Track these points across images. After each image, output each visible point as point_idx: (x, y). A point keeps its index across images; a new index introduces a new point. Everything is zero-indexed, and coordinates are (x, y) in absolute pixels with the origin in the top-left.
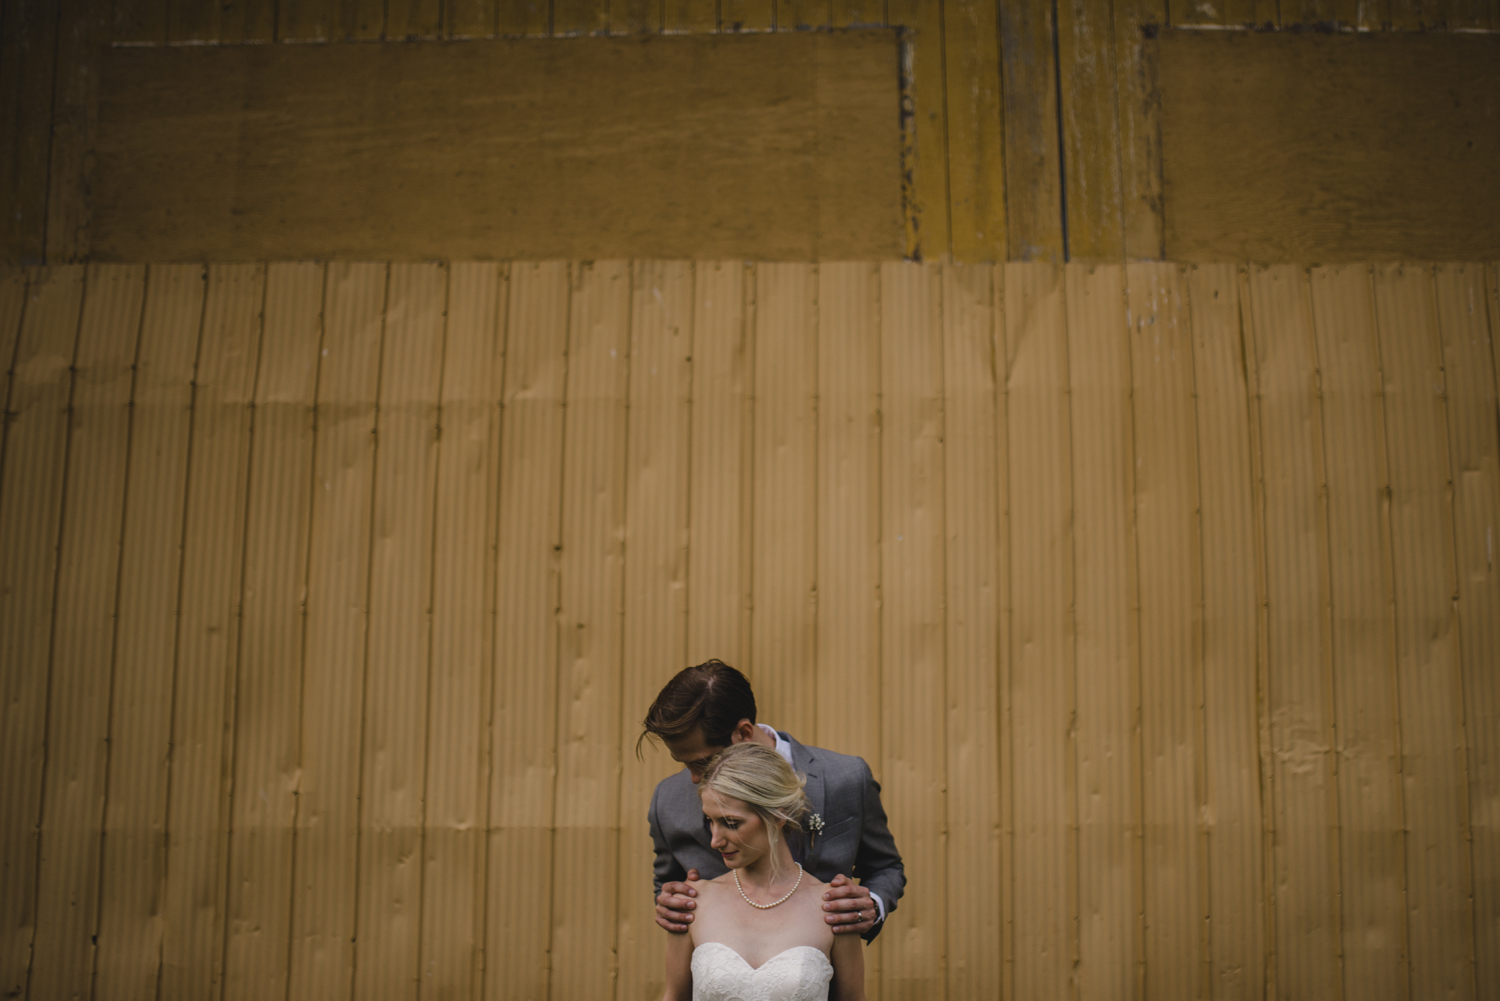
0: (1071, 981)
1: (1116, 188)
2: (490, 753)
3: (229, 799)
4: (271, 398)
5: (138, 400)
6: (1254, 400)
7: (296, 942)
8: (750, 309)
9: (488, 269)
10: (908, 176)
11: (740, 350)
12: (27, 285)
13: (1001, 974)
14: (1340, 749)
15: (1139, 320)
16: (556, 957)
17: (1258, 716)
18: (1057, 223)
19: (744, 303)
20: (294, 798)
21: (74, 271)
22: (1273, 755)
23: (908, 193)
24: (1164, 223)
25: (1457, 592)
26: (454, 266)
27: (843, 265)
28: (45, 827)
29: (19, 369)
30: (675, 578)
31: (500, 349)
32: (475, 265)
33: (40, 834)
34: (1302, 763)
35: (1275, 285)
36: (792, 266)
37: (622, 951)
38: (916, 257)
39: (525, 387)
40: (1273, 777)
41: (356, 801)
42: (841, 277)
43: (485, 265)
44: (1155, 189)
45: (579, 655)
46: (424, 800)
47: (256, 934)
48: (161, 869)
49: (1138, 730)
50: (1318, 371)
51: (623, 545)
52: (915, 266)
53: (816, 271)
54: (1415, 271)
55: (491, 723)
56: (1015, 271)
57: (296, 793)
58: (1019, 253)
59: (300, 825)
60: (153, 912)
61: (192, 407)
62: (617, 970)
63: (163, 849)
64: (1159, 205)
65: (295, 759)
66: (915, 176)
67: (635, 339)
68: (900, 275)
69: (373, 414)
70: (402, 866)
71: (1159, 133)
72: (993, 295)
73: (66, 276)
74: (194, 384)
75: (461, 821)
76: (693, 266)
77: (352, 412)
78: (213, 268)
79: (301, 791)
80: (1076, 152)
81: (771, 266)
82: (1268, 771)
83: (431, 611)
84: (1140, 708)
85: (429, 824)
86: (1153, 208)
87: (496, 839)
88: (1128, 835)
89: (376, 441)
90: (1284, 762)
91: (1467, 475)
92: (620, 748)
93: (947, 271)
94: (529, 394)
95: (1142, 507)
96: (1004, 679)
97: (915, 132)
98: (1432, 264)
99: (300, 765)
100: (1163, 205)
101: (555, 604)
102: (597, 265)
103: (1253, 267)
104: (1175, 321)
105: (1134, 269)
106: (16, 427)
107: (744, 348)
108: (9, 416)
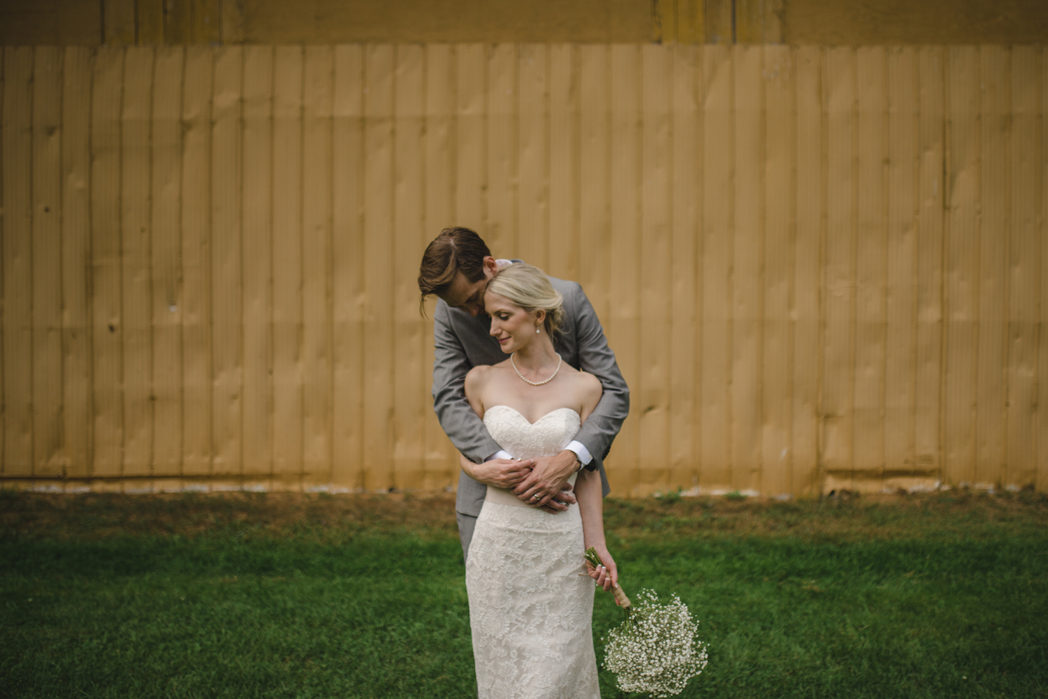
0: (727, 390)
1: (761, 6)
3: (330, 308)
4: (341, 114)
5: (274, 115)
6: (824, 115)
8: (577, 69)
9: (445, 47)
11: (572, 88)
12: (214, 57)
13: (696, 387)
14: (858, 285)
15: (769, 75)
17: (820, 269)
19: (574, 65)
20: (361, 307)
21: (237, 49)
22: (826, 287)
24: (784, 25)
25: (918, 210)
26: (428, 46)
27: (624, 46)
28: (244, 320)
29: (215, 99)
30: (541, 202)
32: (440, 46)
33: (242, 325)
34: (840, 291)
35: (839, 56)
36: (597, 46)
38: (659, 42)
39: (467, 108)
40: (825, 297)
41: (391, 309)
42: (621, 53)
43: (443, 46)
44: (780, 6)
45: (495, 239)
47: (347, 370)
48: (300, 340)
49: (762, 274)
50: (857, 101)
51: (516, 185)
52: (659, 46)
53: (609, 49)
54: (908, 50)
56: (709, 49)
57: (362, 305)
58: (710, 40)
59: (365, 320)
60: (297, 359)
61: (302, 119)
63: (301, 331)
64: (782, 15)
65: (360, 288)
67: (519, 84)
68: (651, 51)
69: (391, 122)
70: (413, 339)
72: (698, 61)
73: (232, 52)
76: (549, 46)
77: (381, 121)
78: (307, 48)
79: (365, 304)
81: (587, 46)
82: (823, 294)
84: (763, 265)
85: (426, 319)
86: (779, 16)
88: (756, 323)
89: (394, 136)
90: (831, 291)
91: (927, 153)
93: (675, 49)
94: (469, 111)
95: (767, 168)
96: (699, 250)
98: (917, 46)
99: (363, 291)
100: (784, 15)
102: (500, 46)
103: (828, 47)
104: (787, 75)
105: (768, 48)
106: (217, 130)
107: (574, 88)
108: (212, 124)
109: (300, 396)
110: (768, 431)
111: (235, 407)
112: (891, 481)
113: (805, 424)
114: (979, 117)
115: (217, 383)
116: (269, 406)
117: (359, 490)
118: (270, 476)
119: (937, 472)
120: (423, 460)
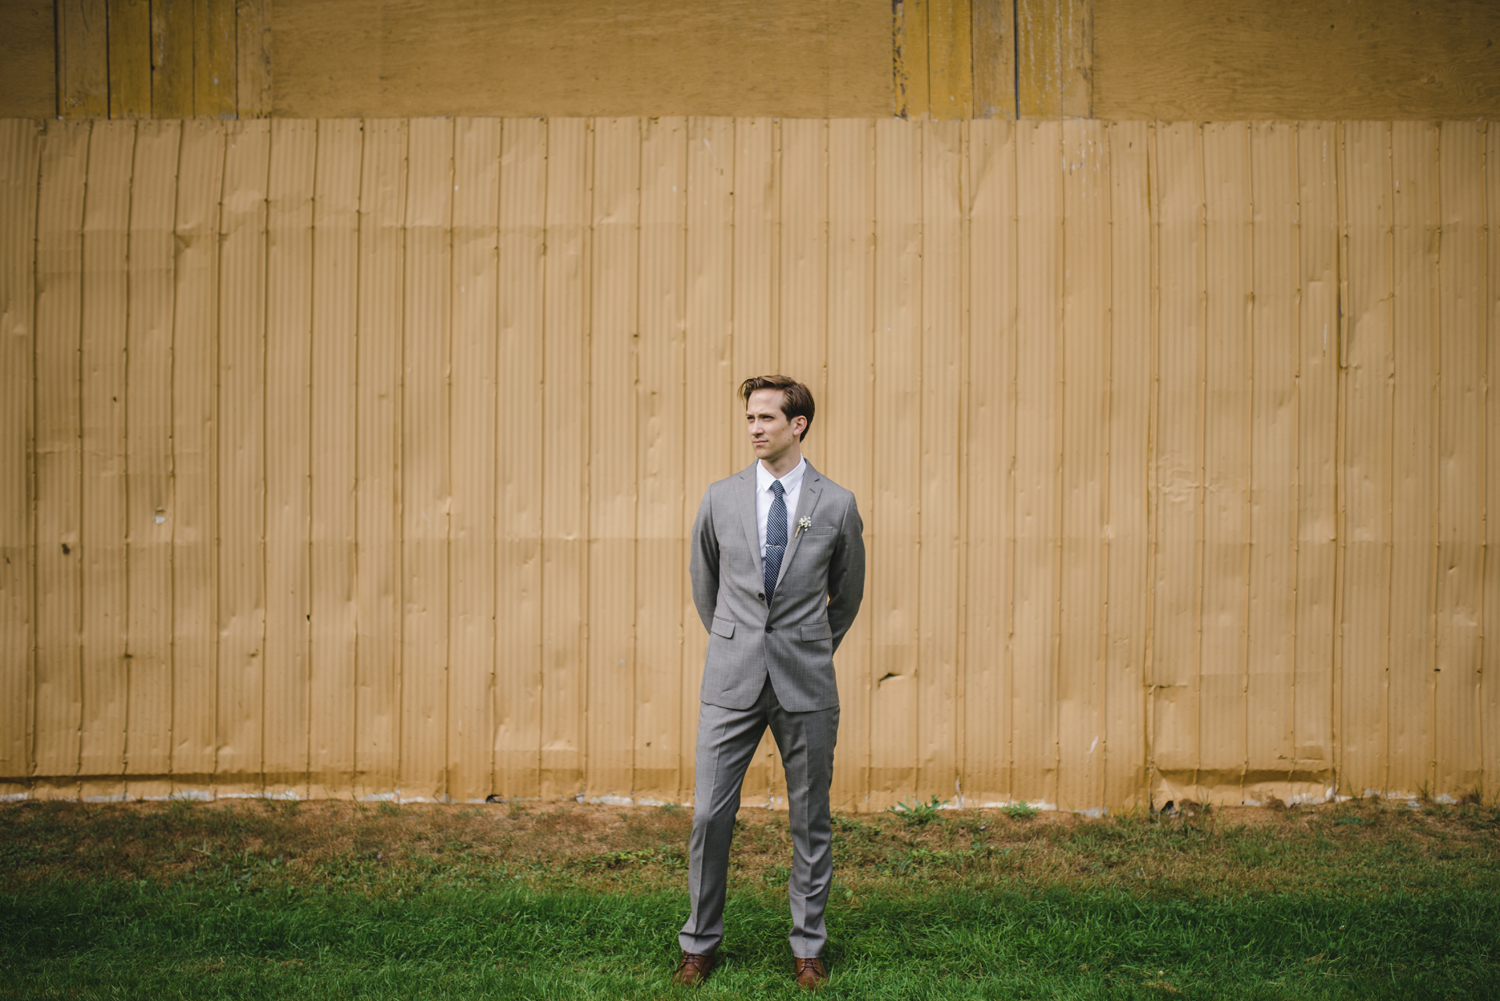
0: (1007, 647)
1: (1058, 61)
2: (589, 485)
3: (400, 519)
4: (418, 223)
5: (317, 224)
6: (1156, 226)
7: (453, 620)
8: (778, 155)
9: (578, 123)
10: (898, 51)
11: (771, 186)
12: (226, 135)
13: (958, 642)
14: (1207, 485)
15: (1071, 165)
16: (639, 629)
17: (1149, 461)
18: (1012, 89)
19: (773, 150)
20: (447, 518)
21: (263, 123)
22: (1158, 488)
23: (898, 64)
24: (1093, 89)
25: (1299, 372)
26: (552, 120)
27: (848, 121)
28: (268, 538)
29: (226, 201)
30: (723, 358)
31: (589, 186)
32: (568, 119)
33: (265, 544)
34: (1179, 495)
35: (1177, 137)
36: (809, 121)
37: (686, 625)
38: (904, 115)
39: (609, 215)
40: (1157, 505)
41: (492, 520)
42: (846, 130)
43: (576, 120)
44: (1088, 62)
45: (653, 415)
46: (542, 519)
47: (424, 613)
48: (353, 568)
49: (1061, 470)
50: (1205, 205)
51: (684, 333)
52: (902, 121)
53: (827, 126)
54: (1284, 128)
55: (589, 464)
56: (978, 125)
57: (448, 514)
58: (980, 113)
59: (452, 537)
60: (349, 599)
61: (359, 230)
62: (683, 638)
63: (354, 554)
64: (1090, 75)
65: (446, 490)
66: (903, 51)
67: (690, 178)
68: (890, 127)
69: (495, 234)
70: (526, 566)
71: (1092, 17)
72: (961, 144)
73: (255, 129)
74: (359, 212)
75: (569, 534)
76: (734, 121)
77: (479, 233)
78: (368, 122)
79: (452, 512)
80: (1027, 32)
81: (793, 121)
82: (1153, 500)
83: (543, 382)
84: (1062, 455)
85: (546, 536)
86: (1085, 77)
87: (594, 546)
88: (1051, 545)
89: (498, 255)
90: (1165, 494)
91: (1312, 284)
92: (684, 482)
93: (926, 126)
94: (612, 220)
95: (1068, 307)
96: (964, 431)
97: (903, 16)
98: (1296, 122)
99: (450, 494)
100: (1092, 74)
101: (635, 378)
102: (659, 121)
103: (1160, 124)
104: (1098, 166)
105: (1068, 124)
106: (227, 245)
107: (773, 185)
108: (222, 237)
109: (353, 654)
110: (1069, 709)
111: (253, 670)
112: (1257, 787)
113: (1127, 699)
114: (1392, 231)
115: (224, 634)
116: (307, 672)
117: (443, 799)
118: (307, 777)
119: (1329, 774)
120: (541, 752)
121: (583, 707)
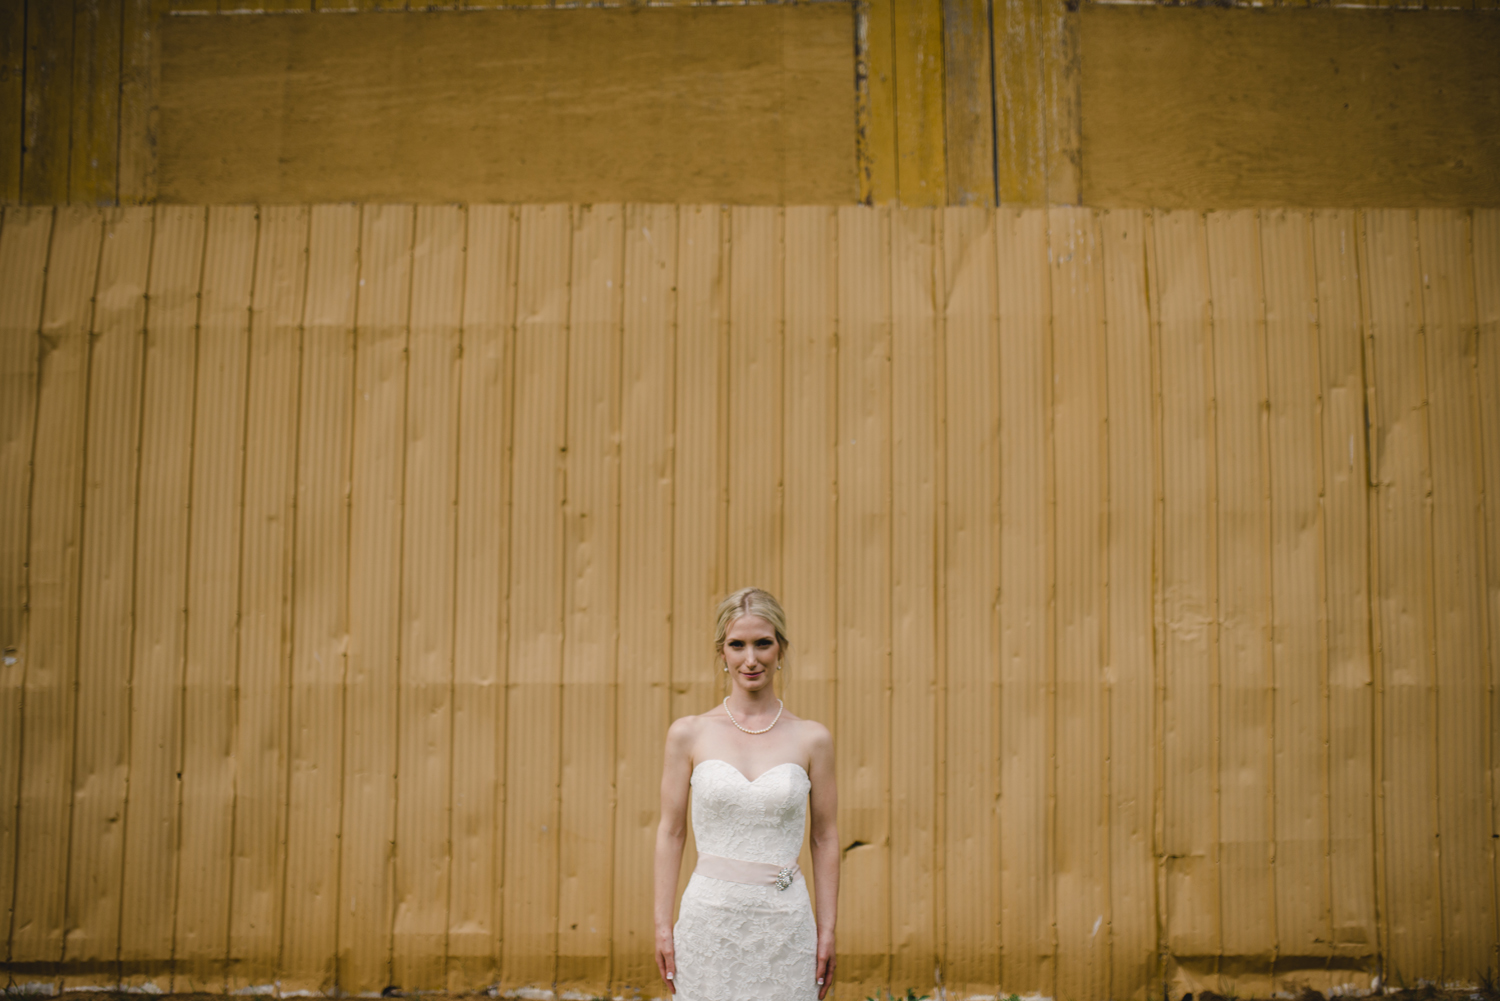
0: (993, 811)
1: (1041, 143)
2: (508, 621)
3: (288, 660)
4: (317, 322)
5: (203, 323)
6: (1156, 326)
7: (348, 779)
8: (726, 246)
9: (501, 210)
10: (861, 132)
11: (718, 281)
12: (104, 224)
13: (936, 805)
14: (1222, 620)
15: (1058, 257)
16: (565, 790)
17: (1154, 592)
18: (990, 174)
19: (721, 241)
20: (342, 659)
21: (146, 210)
22: (1165, 625)
23: (862, 146)
24: (1082, 174)
25: (1324, 489)
26: (472, 208)
27: (806, 209)
28: (135, 682)
29: (100, 297)
30: (663, 475)
31: (512, 280)
32: (490, 207)
33: (131, 689)
34: (1190, 632)
35: (1177, 226)
36: (761, 210)
37: (619, 785)
38: (869, 202)
39: (534, 313)
40: (1165, 644)
41: (395, 662)
42: (803, 218)
43: (499, 208)
44: (1075, 144)
45: (582, 540)
46: (453, 661)
47: (314, 771)
48: (233, 718)
49: (1052, 605)
50: (1211, 302)
51: (619, 447)
52: (867, 209)
53: (783, 214)
54: (1296, 217)
55: (508, 597)
56: (953, 213)
57: (345, 655)
58: (956, 199)
59: (349, 681)
60: (227, 753)
61: (250, 329)
62: (615, 801)
63: (234, 702)
64: (1078, 158)
65: (343, 626)
66: (868, 132)
67: (628, 271)
68: (854, 216)
69: (404, 335)
70: (434, 716)
71: (1079, 95)
72: (934, 234)
73: (136, 217)
74: (250, 310)
75: (484, 678)
76: (678, 209)
77: (386, 334)
78: (264, 210)
79: (349, 653)
80: (1006, 112)
81: (744, 209)
82: (1160, 638)
83: (456, 503)
84: (1054, 586)
85: (457, 681)
86: (1072, 160)
87: (513, 693)
88: (1042, 691)
89: (408, 358)
90: (1174, 631)
91: (1335, 391)
92: (617, 618)
93: (894, 214)
94: (538, 319)
95: (1059, 417)
96: (941, 559)
97: (868, 94)
98: (1310, 210)
99: (347, 631)
100: (1081, 158)
101: (561, 498)
102: (595, 208)
103: (1157, 212)
104: (1089, 258)
105: (1055, 213)
106: (100, 347)
107: (721, 279)
108: (93, 337)
109: (230, 818)
110: (1067, 883)
111: (113, 838)
112: (1290, 977)
113: (1134, 872)
114: (1422, 330)
115: (80, 795)
116: (175, 839)
117: (331, 992)
118: (171, 966)
119: (1374, 961)
120: (447, 936)
121: (498, 882)
